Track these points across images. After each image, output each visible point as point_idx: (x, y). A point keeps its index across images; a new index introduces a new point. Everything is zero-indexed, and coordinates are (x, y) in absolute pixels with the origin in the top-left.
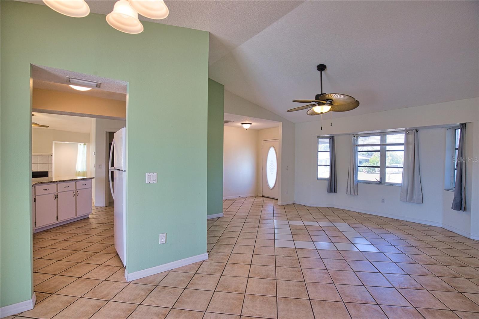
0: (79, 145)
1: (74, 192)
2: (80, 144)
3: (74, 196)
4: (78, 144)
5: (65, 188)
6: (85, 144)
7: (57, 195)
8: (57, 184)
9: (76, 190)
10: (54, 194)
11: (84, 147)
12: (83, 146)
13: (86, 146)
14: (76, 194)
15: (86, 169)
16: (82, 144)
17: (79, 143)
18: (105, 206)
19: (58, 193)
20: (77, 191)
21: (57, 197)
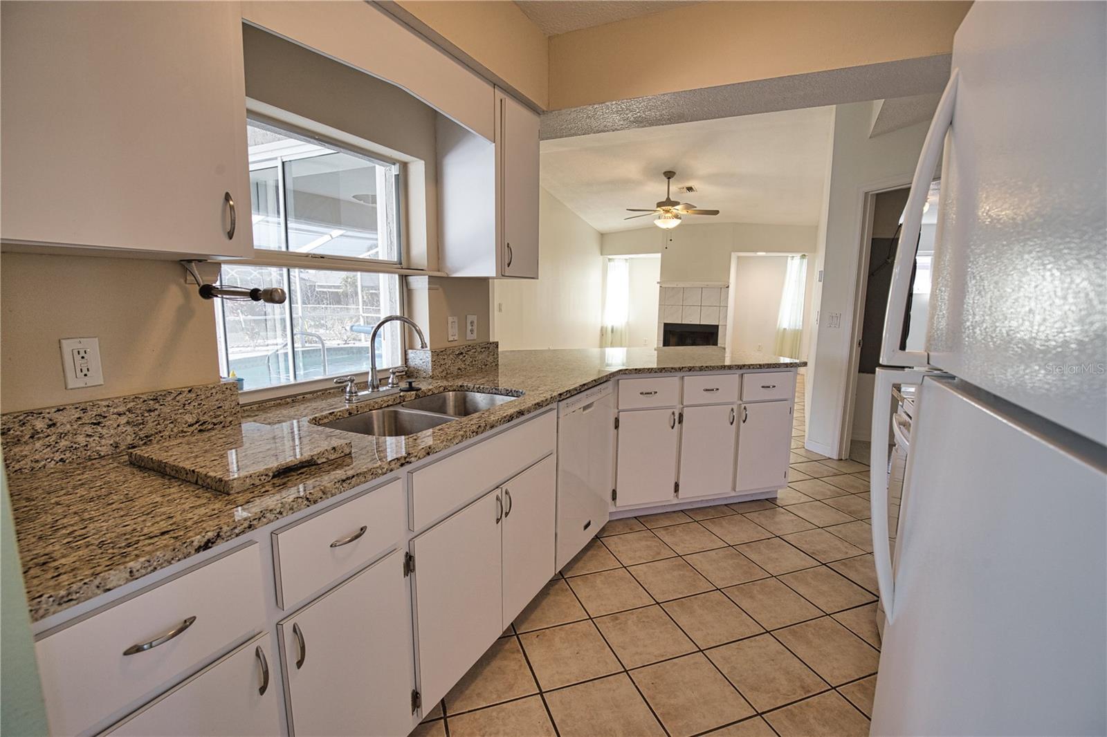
0: (789, 258)
1: (732, 410)
2: (793, 257)
3: (732, 423)
4: (787, 257)
5: (705, 392)
6: (803, 257)
7: (681, 416)
8: (683, 378)
9: (741, 402)
10: (672, 410)
11: (801, 264)
12: (799, 260)
13: (805, 261)
14: (738, 418)
15: (801, 324)
16: (798, 256)
17: (790, 255)
18: (835, 457)
19: (682, 410)
20: (743, 406)
21: (680, 421)
